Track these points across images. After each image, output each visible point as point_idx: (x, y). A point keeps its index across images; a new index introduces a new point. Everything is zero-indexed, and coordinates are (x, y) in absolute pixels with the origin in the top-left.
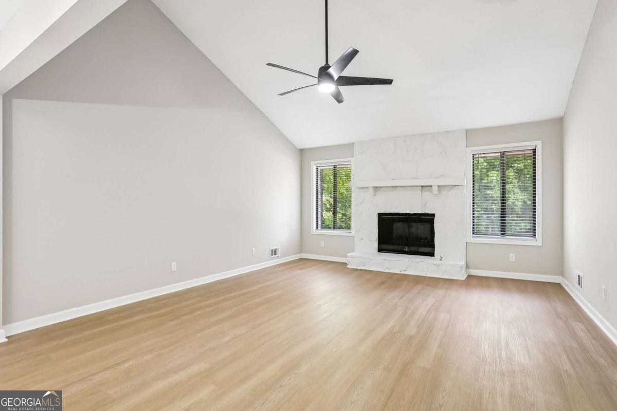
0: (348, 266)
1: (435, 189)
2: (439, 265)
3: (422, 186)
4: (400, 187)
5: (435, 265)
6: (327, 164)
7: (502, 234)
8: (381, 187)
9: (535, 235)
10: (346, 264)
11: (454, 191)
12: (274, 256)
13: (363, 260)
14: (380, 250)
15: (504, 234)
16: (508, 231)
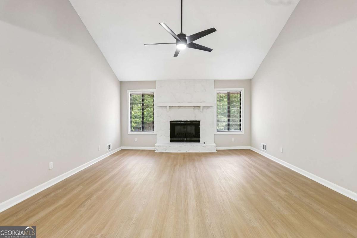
0: (155, 151)
1: (201, 108)
2: (205, 146)
3: (194, 107)
4: (183, 106)
5: (203, 146)
6: (138, 92)
7: (228, 130)
8: (172, 107)
9: (241, 130)
10: (154, 150)
11: (209, 109)
12: (109, 150)
13: (165, 147)
14: (171, 141)
15: (229, 130)
16: (231, 128)
